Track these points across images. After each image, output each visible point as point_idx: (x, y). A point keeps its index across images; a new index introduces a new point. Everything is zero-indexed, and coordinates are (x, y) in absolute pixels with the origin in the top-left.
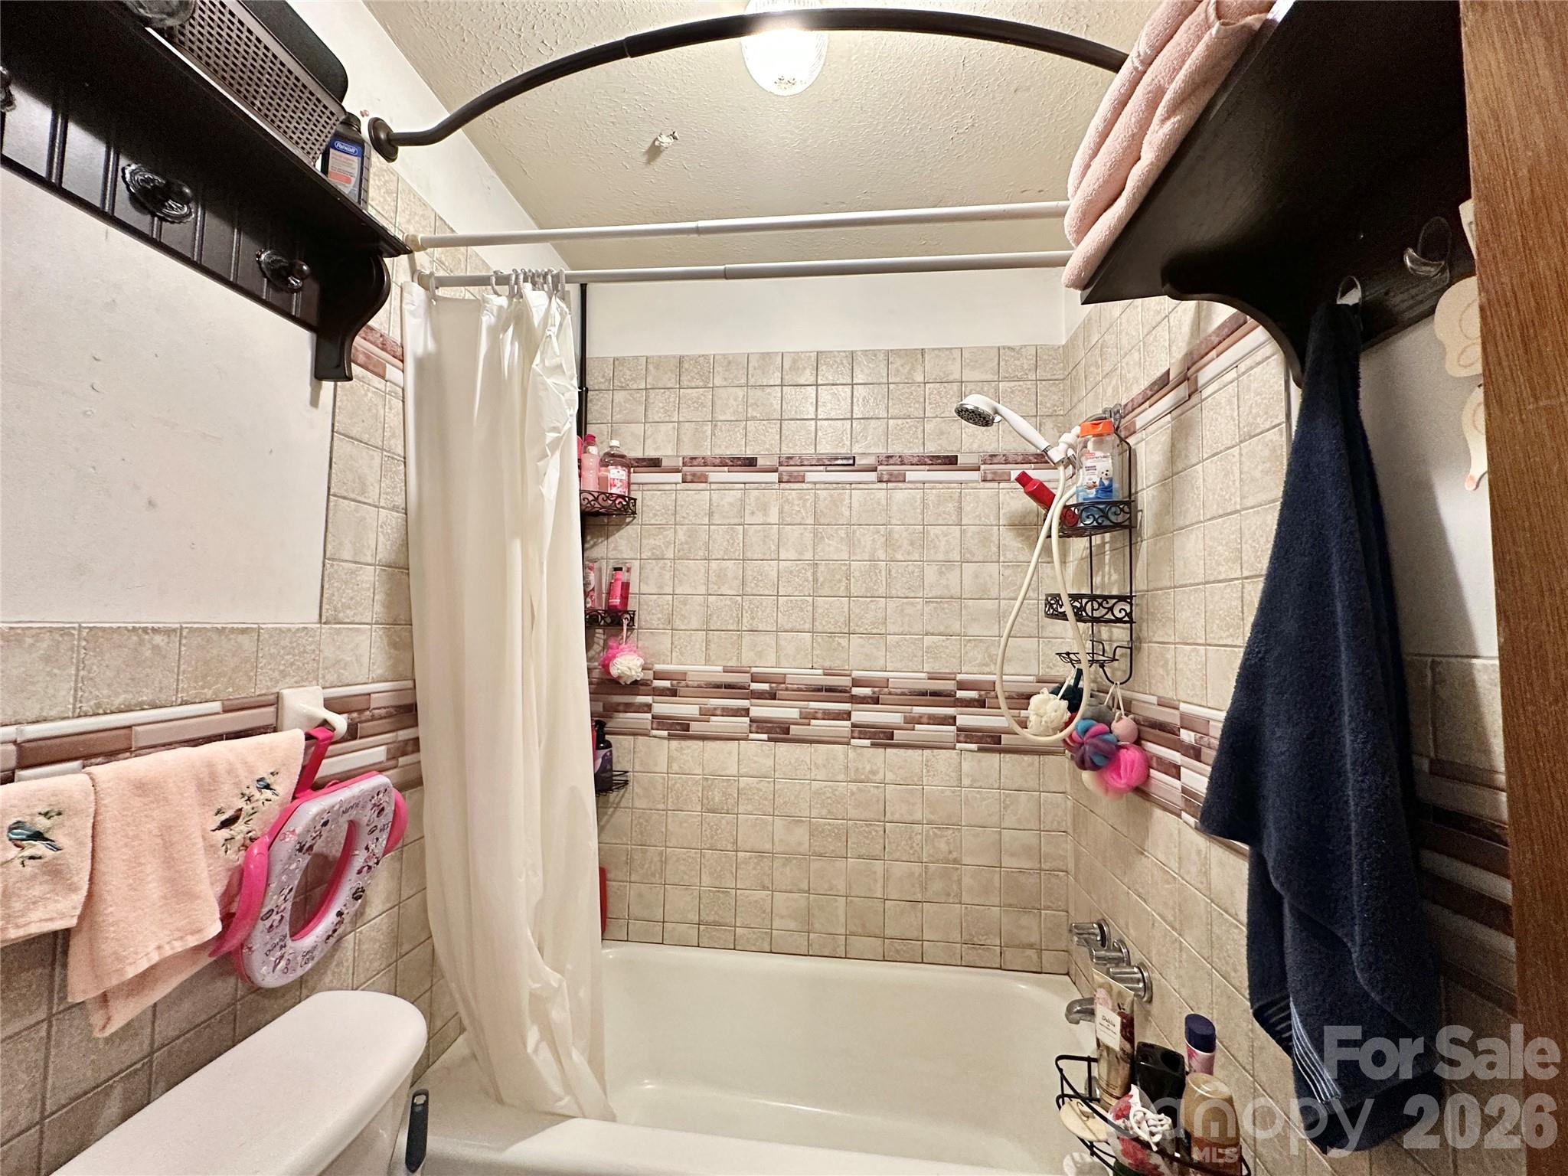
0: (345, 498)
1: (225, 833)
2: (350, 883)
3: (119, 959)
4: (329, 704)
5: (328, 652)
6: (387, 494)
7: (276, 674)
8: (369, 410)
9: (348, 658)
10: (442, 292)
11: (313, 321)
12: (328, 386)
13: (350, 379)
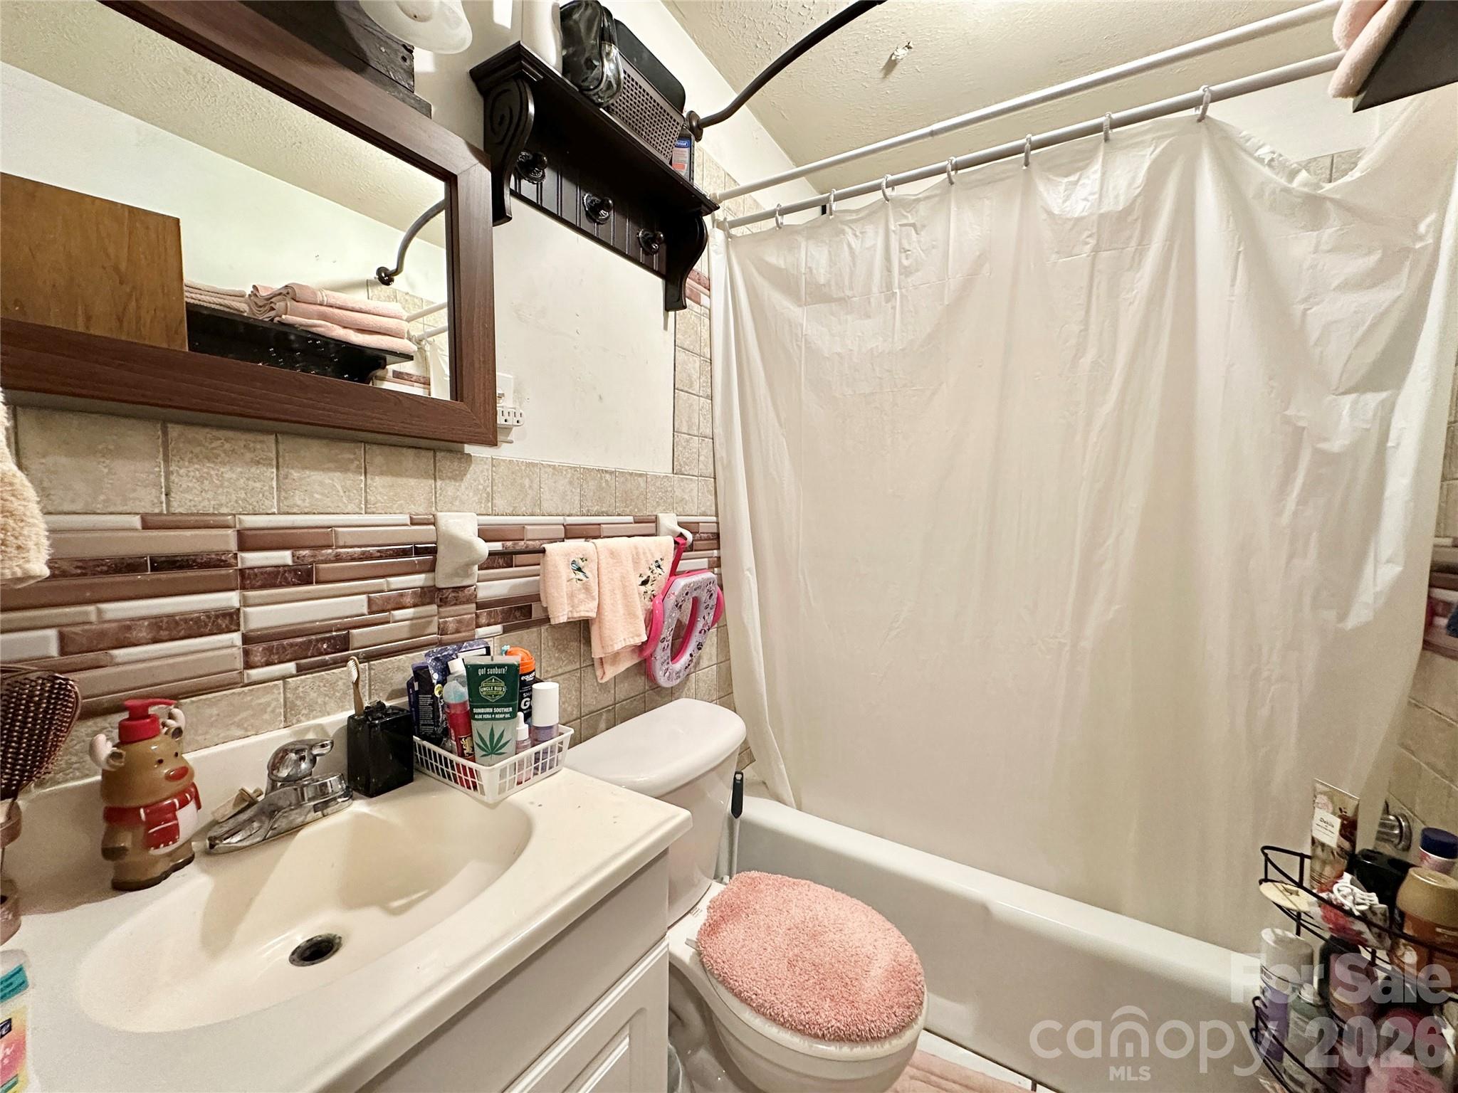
0: (682, 391)
1: (643, 588)
2: (695, 639)
3: (612, 640)
4: (680, 524)
5: (678, 493)
6: (703, 387)
7: (655, 504)
8: (693, 328)
9: (687, 497)
10: (733, 231)
11: (664, 272)
12: (671, 314)
13: (685, 307)
